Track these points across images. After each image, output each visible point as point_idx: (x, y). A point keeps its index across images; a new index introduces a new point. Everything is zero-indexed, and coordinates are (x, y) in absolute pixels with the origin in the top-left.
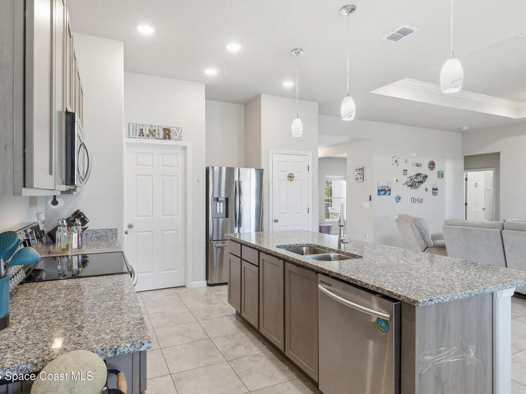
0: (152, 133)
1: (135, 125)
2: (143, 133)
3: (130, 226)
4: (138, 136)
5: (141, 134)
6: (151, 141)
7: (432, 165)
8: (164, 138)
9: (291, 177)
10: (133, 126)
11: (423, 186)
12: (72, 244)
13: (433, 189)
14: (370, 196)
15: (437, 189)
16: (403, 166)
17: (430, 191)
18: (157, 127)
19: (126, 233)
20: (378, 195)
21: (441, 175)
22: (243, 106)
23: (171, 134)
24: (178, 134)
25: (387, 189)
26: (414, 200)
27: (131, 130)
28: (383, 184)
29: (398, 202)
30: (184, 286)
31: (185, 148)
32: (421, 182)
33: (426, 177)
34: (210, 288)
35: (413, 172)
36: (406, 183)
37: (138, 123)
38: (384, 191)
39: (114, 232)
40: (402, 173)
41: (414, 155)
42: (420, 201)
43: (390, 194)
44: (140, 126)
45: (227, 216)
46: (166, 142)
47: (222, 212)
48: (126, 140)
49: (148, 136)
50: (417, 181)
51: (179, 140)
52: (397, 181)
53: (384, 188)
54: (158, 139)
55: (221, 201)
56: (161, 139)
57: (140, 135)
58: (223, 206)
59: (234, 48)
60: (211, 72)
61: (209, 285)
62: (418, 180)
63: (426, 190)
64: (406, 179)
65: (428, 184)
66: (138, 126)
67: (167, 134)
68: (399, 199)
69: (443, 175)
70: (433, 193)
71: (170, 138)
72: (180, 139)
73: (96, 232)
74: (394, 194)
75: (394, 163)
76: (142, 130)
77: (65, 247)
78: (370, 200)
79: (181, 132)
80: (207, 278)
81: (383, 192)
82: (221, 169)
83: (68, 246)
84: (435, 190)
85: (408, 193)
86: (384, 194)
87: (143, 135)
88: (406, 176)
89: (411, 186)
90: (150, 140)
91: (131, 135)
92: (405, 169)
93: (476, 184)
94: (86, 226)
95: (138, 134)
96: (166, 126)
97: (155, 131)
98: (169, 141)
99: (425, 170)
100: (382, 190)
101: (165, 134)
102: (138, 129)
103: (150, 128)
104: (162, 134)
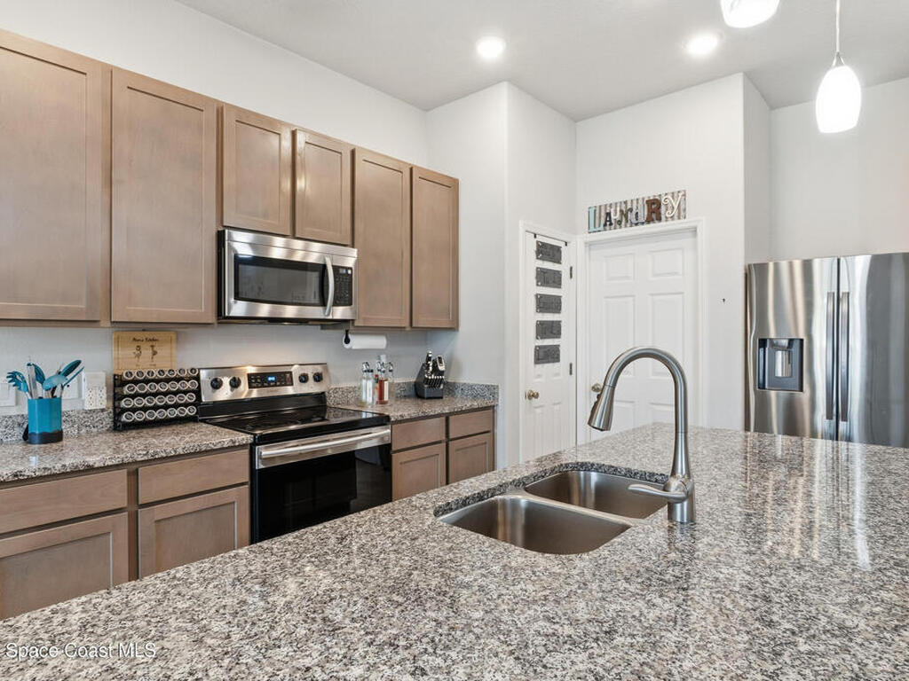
0: (626, 216)
1: (598, 209)
2: (610, 221)
4: (602, 227)
5: (608, 222)
6: (626, 231)
8: (649, 220)
10: (595, 211)
18: (635, 202)
23: (662, 209)
24: (676, 206)
27: (592, 218)
31: (693, 231)
37: (603, 204)
44: (606, 208)
45: (801, 387)
49: (619, 222)
51: (679, 218)
54: (636, 224)
56: (643, 223)
57: (605, 225)
66: (603, 208)
67: (654, 210)
71: (659, 219)
72: (681, 213)
76: (608, 214)
87: (611, 224)
90: (623, 229)
91: (592, 227)
95: (603, 222)
97: (631, 210)
98: (658, 225)
101: (651, 212)
102: (603, 214)
103: (624, 205)
104: (643, 213)
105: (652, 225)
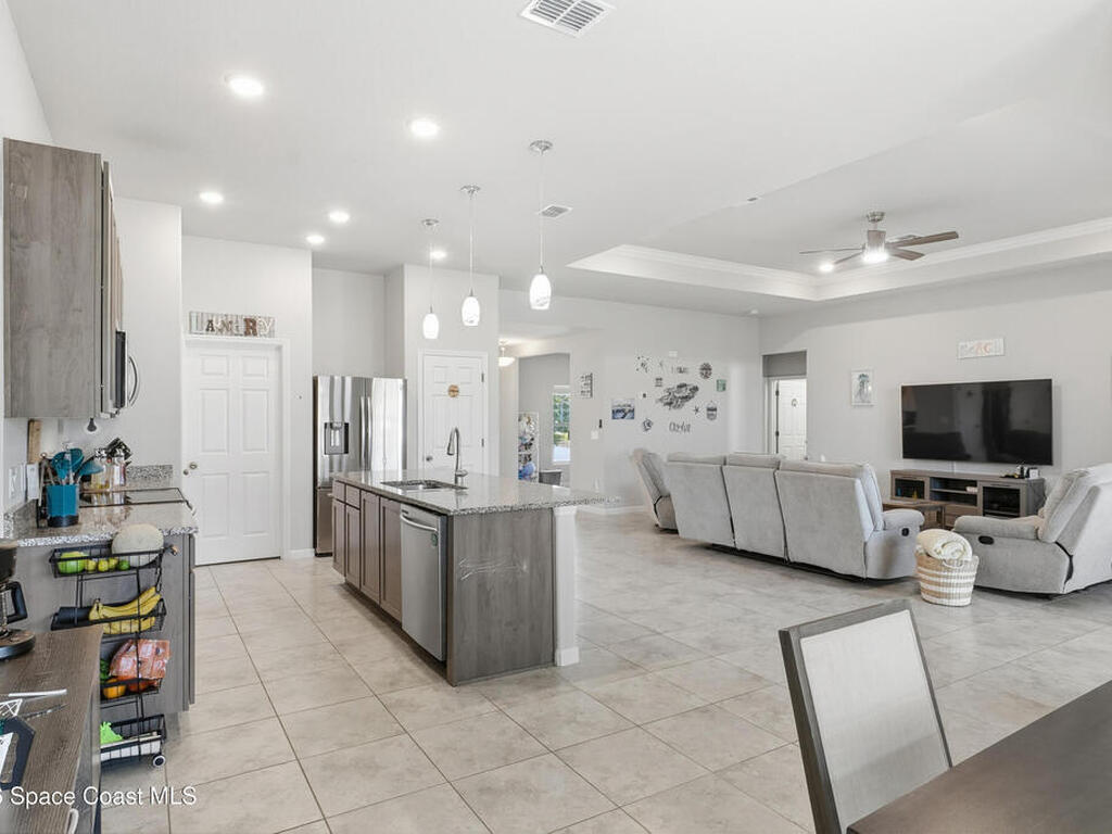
0: (227, 326)
1: (200, 315)
2: (212, 327)
3: (193, 466)
4: (204, 331)
5: (210, 327)
6: (225, 338)
7: (706, 370)
8: (247, 334)
9: (454, 391)
10: (197, 316)
11: (690, 405)
12: (113, 479)
13: (709, 409)
14: (601, 421)
15: (715, 410)
16: (655, 372)
17: (703, 412)
18: (235, 317)
19: (186, 473)
20: (614, 418)
21: (722, 386)
22: (382, 278)
23: (257, 327)
24: (268, 328)
25: (627, 409)
26: (674, 427)
27: (194, 322)
28: (621, 401)
29: (647, 430)
30: (279, 558)
31: (279, 348)
32: (686, 398)
33: (696, 389)
34: (320, 559)
35: (672, 381)
36: (661, 400)
37: (206, 311)
38: (622, 412)
39: (167, 470)
40: (653, 383)
41: (675, 354)
42: (686, 428)
43: (633, 418)
44: (208, 316)
45: (346, 452)
46: (250, 339)
47: (338, 444)
48: (184, 337)
49: (220, 330)
50: (679, 397)
51: (270, 337)
52: (644, 395)
53: (622, 408)
54: (236, 335)
55: (337, 429)
56: (242, 335)
57: (207, 330)
58: (340, 436)
59: (339, 217)
60: (316, 240)
61: (317, 555)
62: (681, 395)
63: (697, 410)
64: (661, 393)
65: (701, 400)
66: (205, 315)
67: (251, 327)
68: (649, 425)
69: (724, 385)
70: (709, 415)
71: (255, 334)
72: (271, 334)
73: (141, 469)
74: (640, 417)
75: (639, 366)
76: (211, 322)
77: (104, 483)
78: (600, 426)
79: (273, 325)
80: (315, 546)
81: (621, 414)
82: (343, 380)
83: (107, 482)
84: (712, 410)
85: (663, 416)
86: (623, 418)
87: (213, 330)
88: (662, 389)
89: (670, 404)
90: (224, 336)
91: (194, 330)
92: (658, 376)
93: (795, 400)
94: (128, 460)
95: (205, 327)
96: (249, 314)
97: (231, 322)
98: (255, 338)
99: (693, 378)
100: (618, 411)
101: (248, 327)
102: (205, 320)
103: (224, 318)
104: (242, 327)
105: (248, 337)
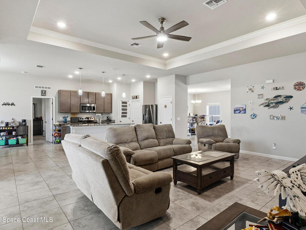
7: (299, 86)
16: (258, 90)
17: (297, 109)
20: (234, 113)
25: (242, 109)
28: (238, 106)
29: (253, 118)
32: (280, 103)
33: (290, 97)
36: (262, 104)
41: (270, 81)
43: (245, 113)
46: (137, 99)
52: (251, 103)
53: (239, 109)
62: (276, 101)
63: (291, 109)
64: (262, 101)
70: (302, 111)
74: (249, 112)
75: (249, 90)
86: (239, 113)
89: (268, 106)
92: (260, 93)
96: (136, 95)
100: (237, 110)
